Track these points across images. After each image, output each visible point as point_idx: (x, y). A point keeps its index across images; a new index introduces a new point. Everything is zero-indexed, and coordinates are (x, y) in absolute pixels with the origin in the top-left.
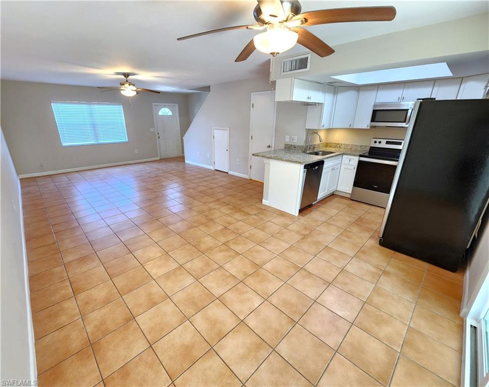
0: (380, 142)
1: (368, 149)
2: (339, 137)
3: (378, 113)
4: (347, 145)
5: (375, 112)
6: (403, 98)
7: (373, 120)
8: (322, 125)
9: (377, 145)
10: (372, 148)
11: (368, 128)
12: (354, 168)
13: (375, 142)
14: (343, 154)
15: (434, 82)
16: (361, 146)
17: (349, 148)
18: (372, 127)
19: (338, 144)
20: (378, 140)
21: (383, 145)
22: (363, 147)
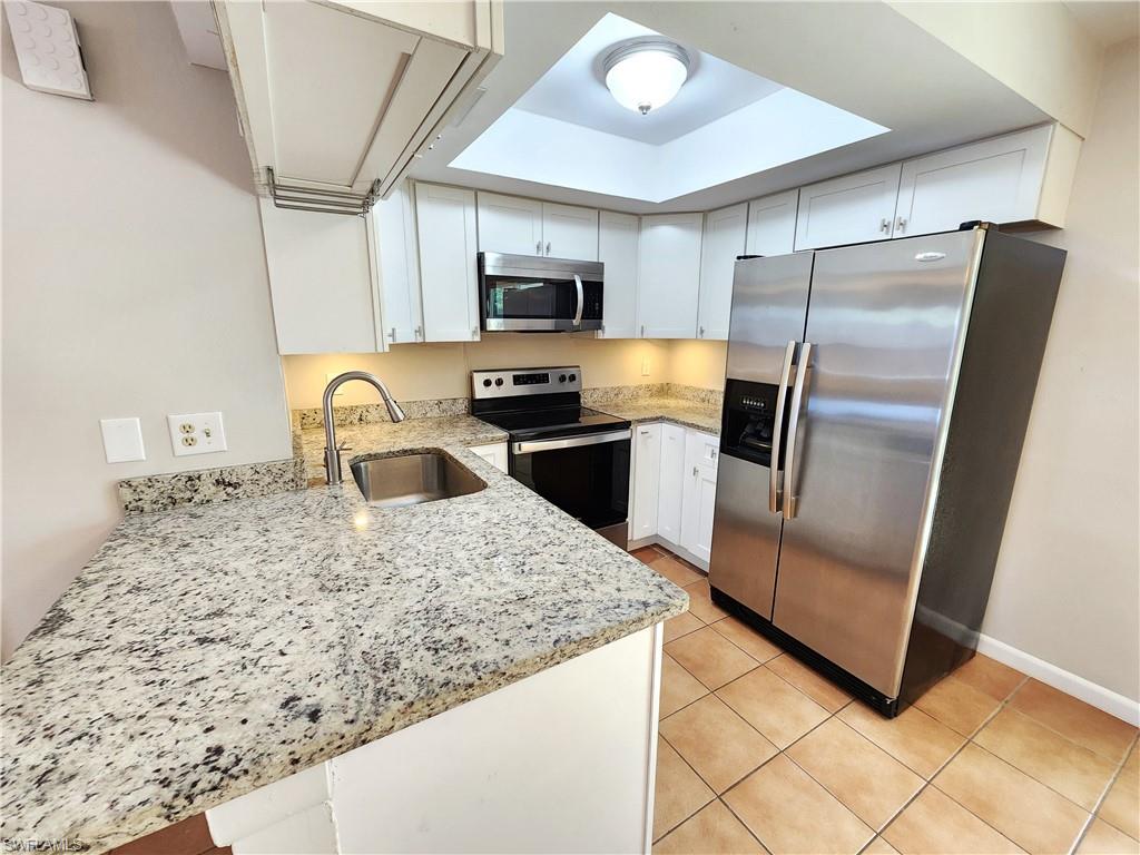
0: (499, 382)
1: (461, 409)
6: (548, 246)
11: (476, 339)
13: (488, 383)
15: (596, 213)
16: (439, 403)
20: (493, 377)
22: (444, 406)
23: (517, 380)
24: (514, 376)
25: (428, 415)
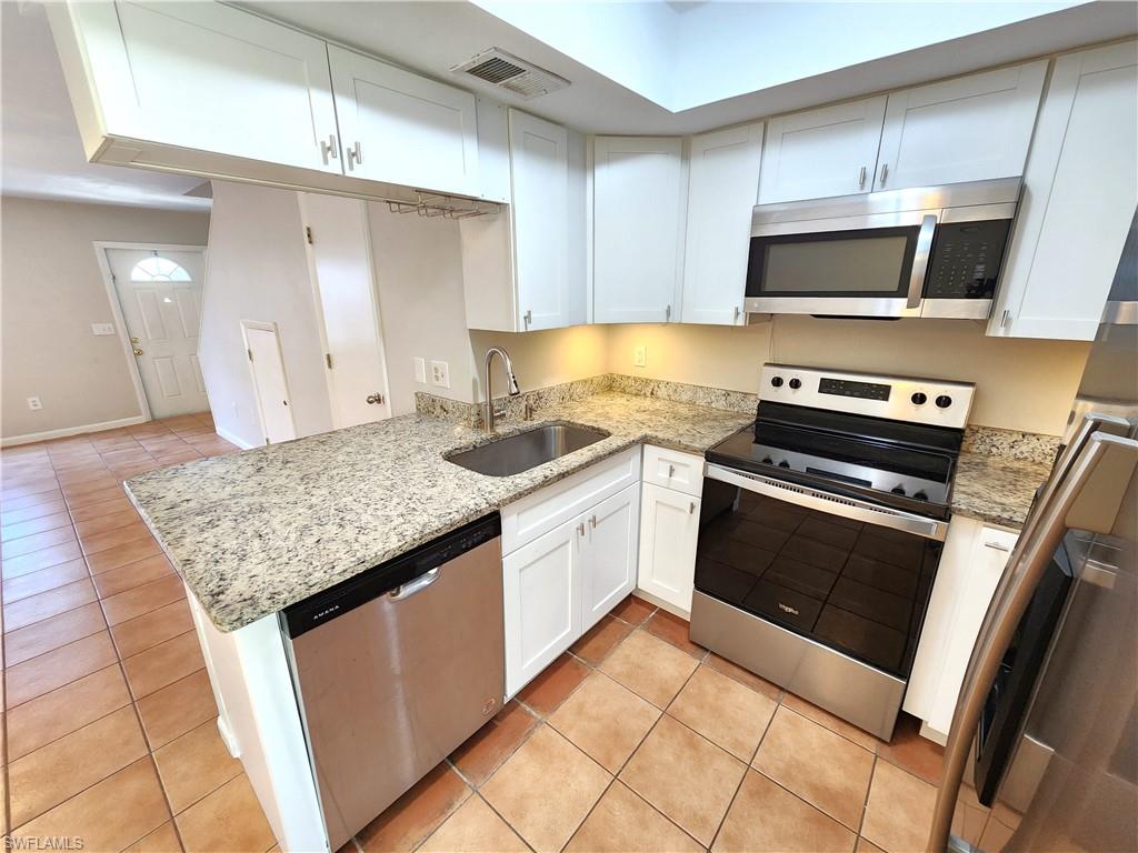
0: (795, 384)
1: (751, 408)
2: (649, 355)
3: (774, 252)
4: (677, 388)
5: (760, 249)
6: (886, 174)
7: (754, 287)
8: (523, 313)
9: (786, 396)
10: (765, 406)
11: (740, 322)
12: (692, 506)
13: (777, 382)
14: (645, 441)
15: (1043, 66)
16: (727, 394)
17: (685, 398)
18: (754, 318)
19: (647, 382)
20: (788, 375)
21: (809, 396)
22: (732, 399)
23: (827, 387)
24: (822, 379)
25: (713, 405)
